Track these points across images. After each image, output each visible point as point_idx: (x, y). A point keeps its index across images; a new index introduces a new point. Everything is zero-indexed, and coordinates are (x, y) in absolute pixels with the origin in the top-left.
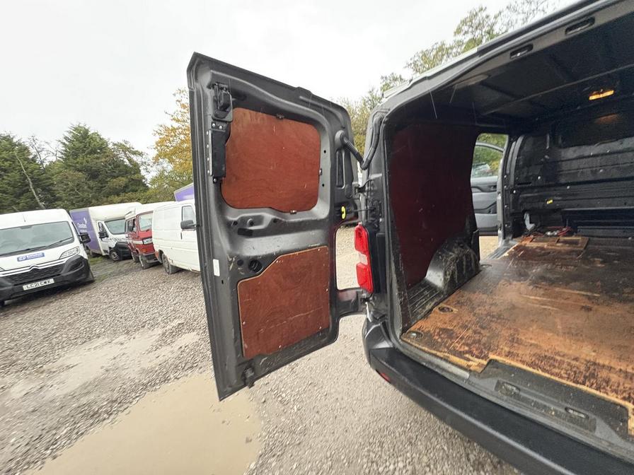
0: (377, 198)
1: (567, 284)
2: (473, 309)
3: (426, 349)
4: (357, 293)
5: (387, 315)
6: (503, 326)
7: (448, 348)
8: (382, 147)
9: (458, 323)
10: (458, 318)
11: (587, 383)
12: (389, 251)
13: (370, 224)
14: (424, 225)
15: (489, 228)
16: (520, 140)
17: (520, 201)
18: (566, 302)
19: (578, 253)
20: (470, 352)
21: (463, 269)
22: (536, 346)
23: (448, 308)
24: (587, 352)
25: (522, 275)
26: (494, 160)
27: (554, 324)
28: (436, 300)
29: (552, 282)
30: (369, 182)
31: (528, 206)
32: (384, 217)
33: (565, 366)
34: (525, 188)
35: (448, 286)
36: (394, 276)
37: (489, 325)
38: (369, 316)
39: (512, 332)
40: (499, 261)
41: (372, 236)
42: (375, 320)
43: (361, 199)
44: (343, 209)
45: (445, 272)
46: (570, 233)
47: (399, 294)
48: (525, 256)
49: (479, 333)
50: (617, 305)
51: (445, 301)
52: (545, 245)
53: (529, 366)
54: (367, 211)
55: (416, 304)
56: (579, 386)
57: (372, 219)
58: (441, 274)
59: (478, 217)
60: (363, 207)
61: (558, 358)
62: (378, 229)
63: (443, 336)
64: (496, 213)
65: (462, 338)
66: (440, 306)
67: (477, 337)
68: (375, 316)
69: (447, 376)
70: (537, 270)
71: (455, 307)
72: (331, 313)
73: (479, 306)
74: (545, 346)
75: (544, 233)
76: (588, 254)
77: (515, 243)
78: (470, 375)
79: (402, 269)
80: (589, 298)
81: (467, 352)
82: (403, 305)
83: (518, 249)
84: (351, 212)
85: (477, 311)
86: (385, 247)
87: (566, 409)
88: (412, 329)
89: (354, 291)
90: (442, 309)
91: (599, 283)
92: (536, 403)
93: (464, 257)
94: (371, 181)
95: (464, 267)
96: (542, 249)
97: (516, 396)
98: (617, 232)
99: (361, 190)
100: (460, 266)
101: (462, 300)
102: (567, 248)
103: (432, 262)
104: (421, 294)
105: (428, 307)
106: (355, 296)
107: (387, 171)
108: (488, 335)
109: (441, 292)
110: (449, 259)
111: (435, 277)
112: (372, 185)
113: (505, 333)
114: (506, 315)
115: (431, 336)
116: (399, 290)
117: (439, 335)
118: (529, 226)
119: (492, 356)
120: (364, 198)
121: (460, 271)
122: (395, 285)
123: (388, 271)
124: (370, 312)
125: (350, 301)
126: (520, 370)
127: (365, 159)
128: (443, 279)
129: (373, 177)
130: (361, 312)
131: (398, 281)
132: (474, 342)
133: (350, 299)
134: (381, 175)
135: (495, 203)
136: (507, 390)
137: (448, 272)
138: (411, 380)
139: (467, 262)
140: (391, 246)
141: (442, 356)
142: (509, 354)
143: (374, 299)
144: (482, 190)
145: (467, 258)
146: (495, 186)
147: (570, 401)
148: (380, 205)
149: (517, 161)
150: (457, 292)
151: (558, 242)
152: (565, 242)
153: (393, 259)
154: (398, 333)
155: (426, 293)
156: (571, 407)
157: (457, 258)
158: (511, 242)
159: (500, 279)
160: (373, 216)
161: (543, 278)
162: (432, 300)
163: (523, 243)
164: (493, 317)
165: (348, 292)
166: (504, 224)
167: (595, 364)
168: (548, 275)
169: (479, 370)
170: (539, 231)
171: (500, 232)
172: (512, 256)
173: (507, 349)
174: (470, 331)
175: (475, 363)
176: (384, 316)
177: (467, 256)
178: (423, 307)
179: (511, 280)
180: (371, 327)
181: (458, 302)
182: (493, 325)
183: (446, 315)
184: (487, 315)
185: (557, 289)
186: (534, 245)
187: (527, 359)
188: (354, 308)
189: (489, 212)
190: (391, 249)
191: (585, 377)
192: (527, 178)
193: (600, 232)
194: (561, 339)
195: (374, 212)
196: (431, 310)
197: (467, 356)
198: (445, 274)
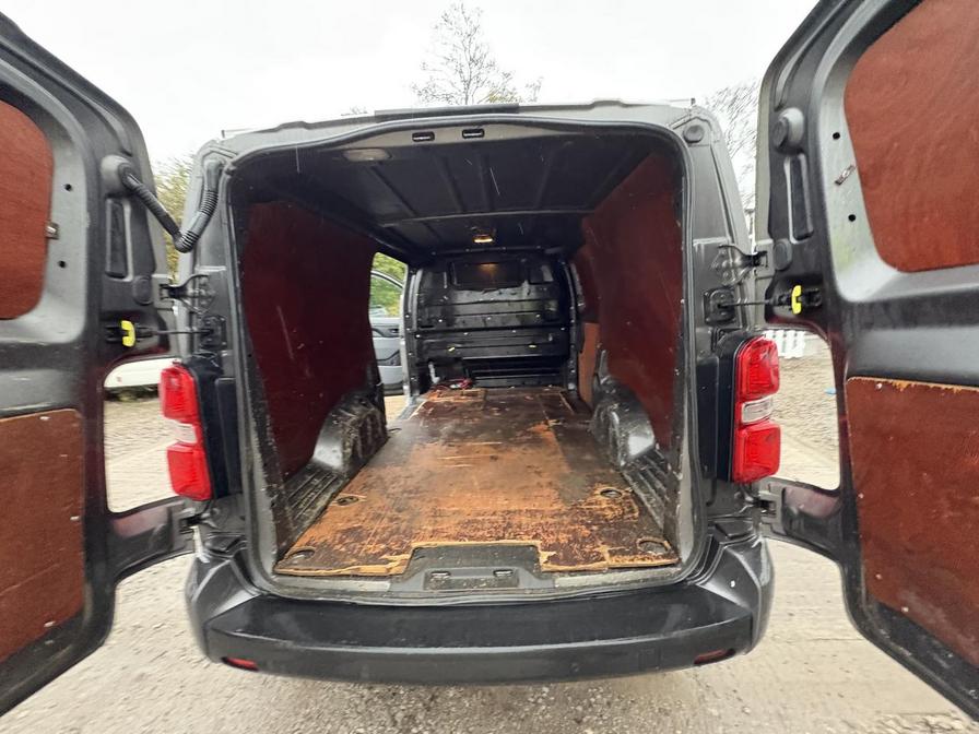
0: (216, 312)
1: (475, 436)
2: (386, 488)
3: (322, 572)
4: (170, 512)
5: (243, 537)
6: (423, 500)
7: (356, 556)
8: (225, 220)
9: (368, 514)
10: (367, 508)
11: (507, 535)
12: (246, 410)
13: (201, 361)
14: (307, 372)
15: (393, 385)
16: (419, 273)
17: (425, 348)
18: (477, 455)
19: (479, 404)
20: (388, 550)
21: (367, 436)
22: (458, 512)
23: (351, 498)
24: (501, 503)
25: (434, 434)
26: (390, 305)
27: (472, 482)
28: (332, 490)
29: (463, 437)
30: (195, 278)
31: (432, 354)
32: (232, 348)
33: (487, 525)
34: (428, 332)
35: (350, 464)
36: (257, 457)
37: (406, 504)
38: (201, 554)
39: (433, 504)
40: (410, 422)
41: (205, 384)
42: (216, 555)
43: (178, 311)
44: (127, 325)
45: (344, 444)
46: (470, 385)
47: (269, 489)
48: (434, 414)
49: (397, 519)
50: (514, 449)
51: (347, 488)
52: (451, 399)
53: (455, 539)
54: (191, 335)
55: (299, 504)
56: (501, 541)
57: (202, 351)
58: (337, 448)
59: (382, 369)
60: (182, 327)
61: (480, 518)
62: (220, 372)
63: (347, 541)
64: (399, 364)
65: (375, 534)
66: (339, 497)
67: (394, 525)
68: (216, 548)
69: (359, 601)
70: (447, 427)
71: (361, 494)
72: (90, 577)
73: (393, 483)
74: (466, 510)
75: (448, 386)
76: (488, 405)
77: (423, 400)
78: (392, 582)
79: (272, 441)
80: (495, 447)
81: (384, 552)
82: (277, 508)
83: (427, 405)
84: (150, 335)
85: (391, 491)
86: (235, 405)
87: (494, 573)
88: (295, 548)
89: (161, 509)
90: (343, 502)
91: (499, 431)
92: (467, 581)
93: (368, 420)
94: (200, 276)
95: (369, 434)
96: (449, 403)
97: (449, 584)
98: (504, 382)
99: (177, 293)
100: (363, 431)
101: (370, 481)
102: (471, 400)
103: (322, 432)
104: (308, 485)
105: (321, 504)
106: (166, 518)
107: (237, 262)
108: (408, 517)
109: (340, 477)
110: (348, 424)
111: (329, 454)
112: (203, 286)
113: (426, 509)
114: (424, 486)
115: (329, 548)
116: (269, 480)
117: (341, 541)
118: (435, 380)
119: (415, 545)
120: (184, 311)
121: (364, 441)
122: (259, 474)
123: (243, 448)
124: (203, 543)
125: (150, 532)
126: (447, 548)
127: (184, 231)
128: (340, 455)
129: (205, 270)
130: (181, 550)
131: (265, 465)
132: (392, 534)
133: (148, 527)
134: (223, 268)
135: (398, 352)
136: (437, 581)
137: (347, 444)
138: (297, 640)
139: (373, 426)
140: (249, 399)
141: (348, 573)
142: (434, 533)
143: (212, 513)
144: (383, 335)
145: (372, 420)
146: (397, 330)
147: (496, 562)
148: (223, 324)
149: (419, 300)
150: (363, 471)
151: (462, 395)
152: (468, 395)
153: (253, 424)
154: (268, 564)
155: (317, 481)
156: (498, 568)
157: (359, 421)
158: (418, 399)
159: (412, 443)
160: (206, 347)
161: (454, 434)
162: (325, 491)
163: (432, 398)
164: (410, 492)
165: (144, 514)
166: (410, 377)
167: (509, 512)
168: (459, 431)
169: (402, 569)
170: (444, 384)
171: (406, 387)
172: (422, 414)
173: (430, 528)
174: (385, 520)
175: (396, 563)
176: (237, 541)
177: (372, 417)
178: (312, 505)
179: (424, 443)
180: (207, 571)
181: (365, 486)
182: (412, 503)
183: (350, 508)
184: (403, 492)
185: (469, 444)
186: (442, 400)
187: (452, 532)
188: (161, 545)
189: (392, 364)
190: (249, 405)
191: (505, 529)
192: (429, 319)
193: (492, 382)
194: (479, 496)
195: (208, 337)
196: (325, 508)
197: (385, 556)
198: (344, 448)
